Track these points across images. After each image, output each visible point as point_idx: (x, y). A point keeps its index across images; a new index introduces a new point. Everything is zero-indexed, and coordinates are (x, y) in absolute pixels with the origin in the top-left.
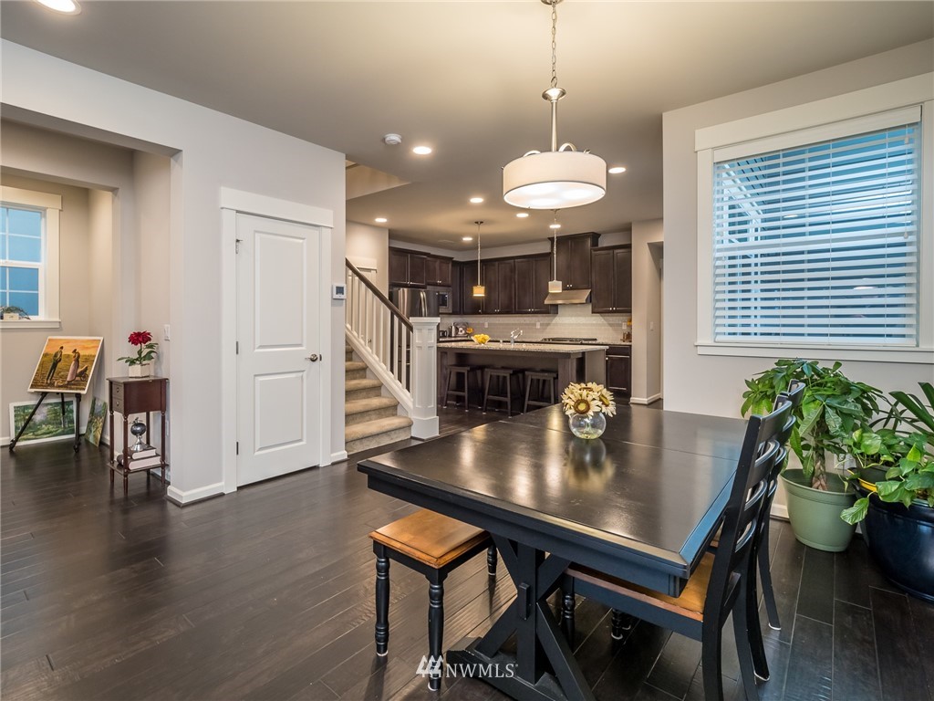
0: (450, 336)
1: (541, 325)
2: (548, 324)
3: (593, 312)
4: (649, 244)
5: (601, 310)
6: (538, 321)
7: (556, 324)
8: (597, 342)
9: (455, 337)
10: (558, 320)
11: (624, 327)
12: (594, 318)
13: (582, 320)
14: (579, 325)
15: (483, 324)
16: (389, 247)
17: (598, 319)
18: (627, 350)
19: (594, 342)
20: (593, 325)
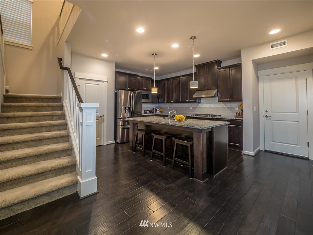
0: (153, 113)
1: (193, 108)
2: (196, 108)
3: (218, 101)
4: (252, 60)
5: (223, 100)
6: (191, 106)
7: (200, 108)
8: (221, 117)
9: (155, 113)
10: (200, 105)
11: (237, 109)
12: (219, 104)
13: (213, 105)
14: (212, 108)
15: (167, 107)
16: (115, 71)
17: (222, 105)
18: (240, 123)
19: (219, 117)
20: (218, 108)
